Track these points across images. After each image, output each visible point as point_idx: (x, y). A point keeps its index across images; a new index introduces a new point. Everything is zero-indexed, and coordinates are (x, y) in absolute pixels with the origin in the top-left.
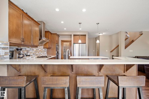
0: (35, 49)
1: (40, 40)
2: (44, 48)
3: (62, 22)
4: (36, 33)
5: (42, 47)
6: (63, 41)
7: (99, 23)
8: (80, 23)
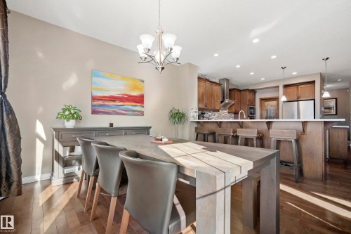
0: (217, 114)
1: (222, 102)
2: (229, 113)
3: (252, 73)
4: (217, 96)
5: (226, 111)
6: (262, 100)
7: (327, 59)
8: (284, 67)
